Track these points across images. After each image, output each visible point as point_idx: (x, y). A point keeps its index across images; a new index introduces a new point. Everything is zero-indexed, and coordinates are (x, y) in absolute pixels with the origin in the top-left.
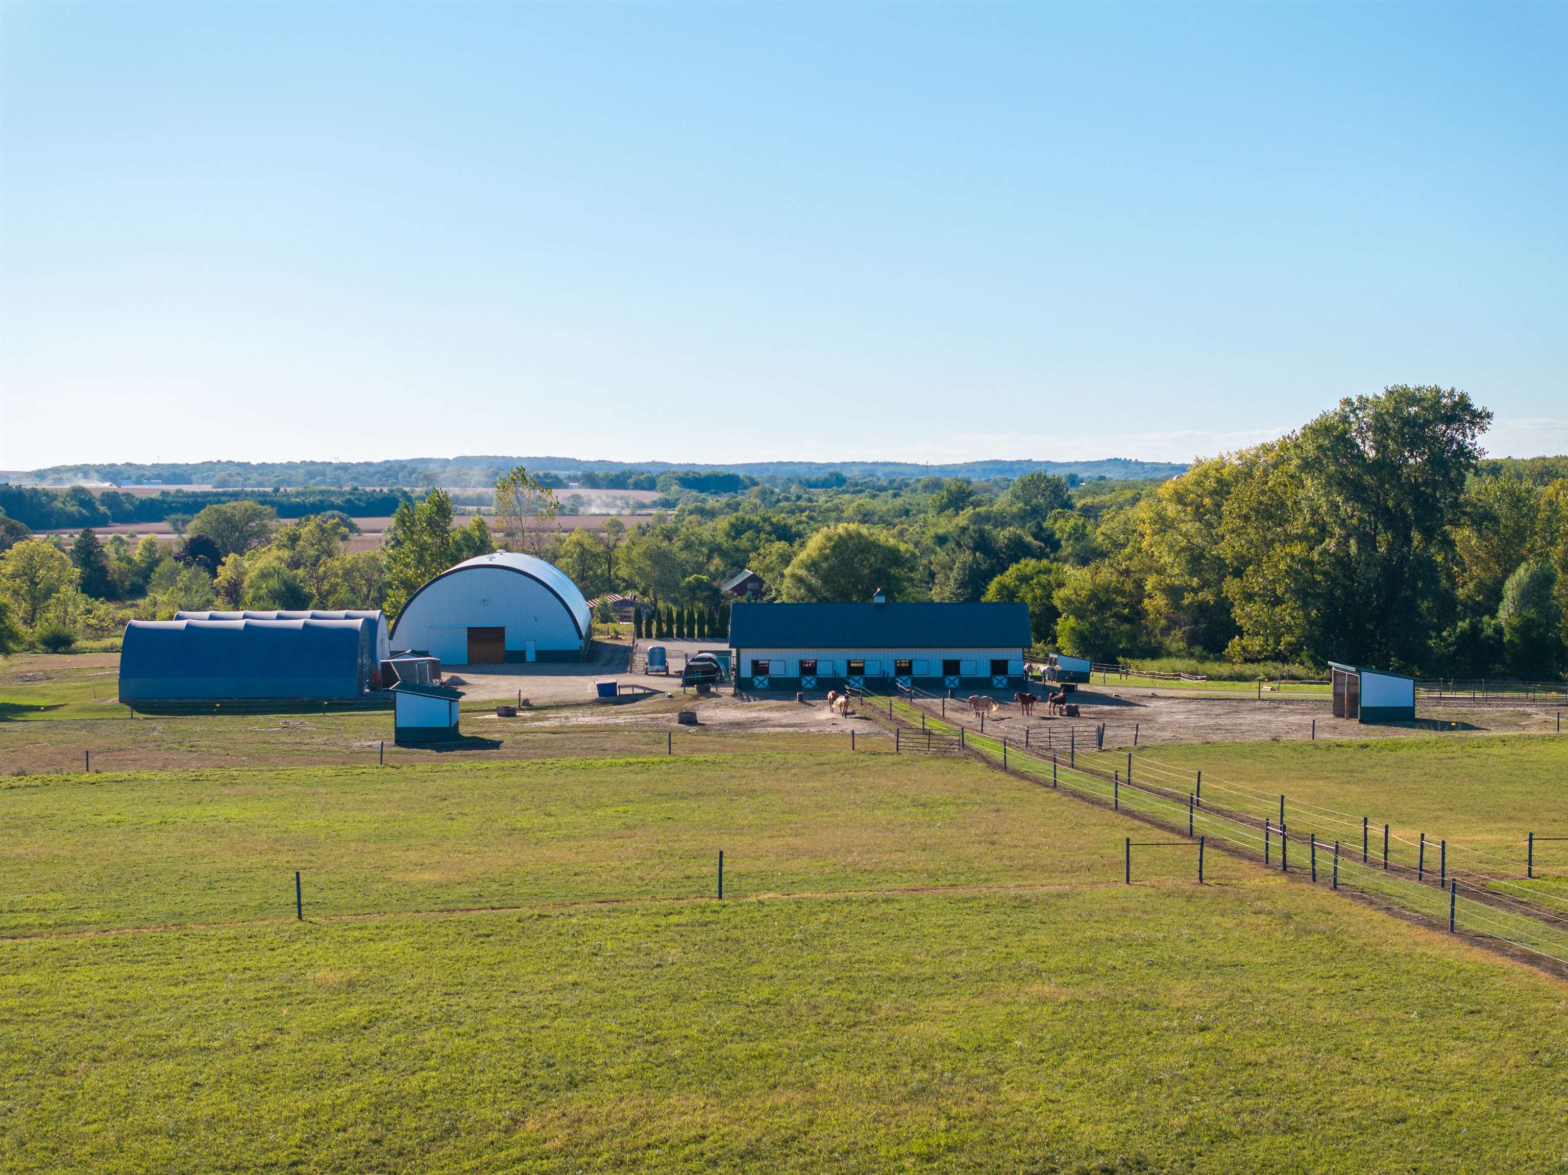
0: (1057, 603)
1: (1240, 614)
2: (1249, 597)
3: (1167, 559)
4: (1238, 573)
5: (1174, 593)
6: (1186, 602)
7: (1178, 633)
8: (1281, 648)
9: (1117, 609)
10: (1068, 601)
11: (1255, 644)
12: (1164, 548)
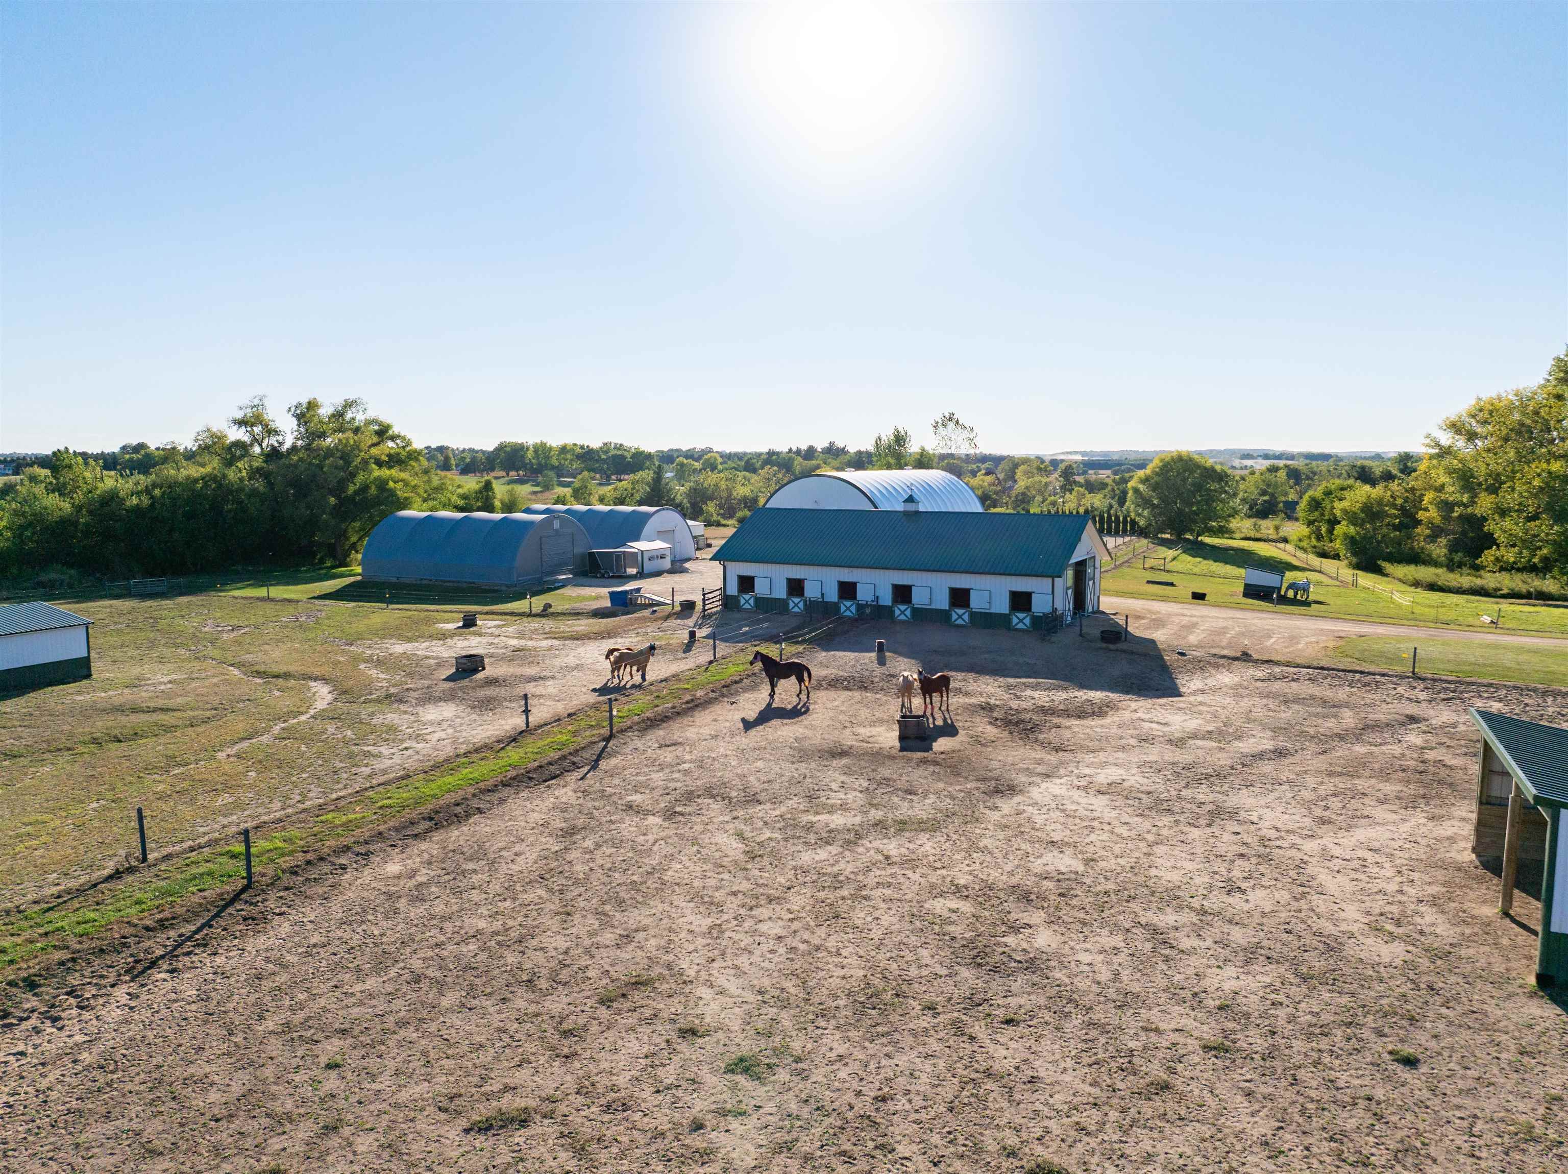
0: (1338, 513)
1: (1498, 528)
2: (1503, 512)
3: (1444, 479)
4: (1493, 490)
5: (1446, 507)
6: (1455, 514)
7: (1443, 541)
8: (1536, 560)
9: (1388, 520)
10: (1345, 511)
11: (1510, 556)
12: (1441, 471)
